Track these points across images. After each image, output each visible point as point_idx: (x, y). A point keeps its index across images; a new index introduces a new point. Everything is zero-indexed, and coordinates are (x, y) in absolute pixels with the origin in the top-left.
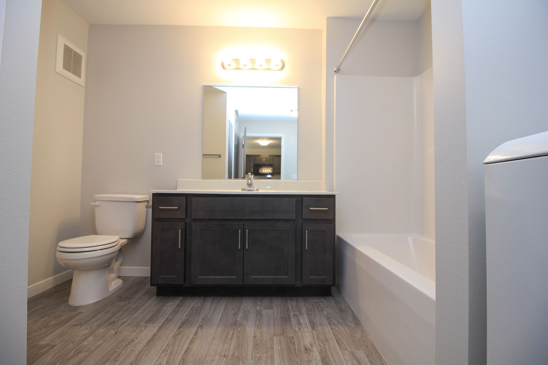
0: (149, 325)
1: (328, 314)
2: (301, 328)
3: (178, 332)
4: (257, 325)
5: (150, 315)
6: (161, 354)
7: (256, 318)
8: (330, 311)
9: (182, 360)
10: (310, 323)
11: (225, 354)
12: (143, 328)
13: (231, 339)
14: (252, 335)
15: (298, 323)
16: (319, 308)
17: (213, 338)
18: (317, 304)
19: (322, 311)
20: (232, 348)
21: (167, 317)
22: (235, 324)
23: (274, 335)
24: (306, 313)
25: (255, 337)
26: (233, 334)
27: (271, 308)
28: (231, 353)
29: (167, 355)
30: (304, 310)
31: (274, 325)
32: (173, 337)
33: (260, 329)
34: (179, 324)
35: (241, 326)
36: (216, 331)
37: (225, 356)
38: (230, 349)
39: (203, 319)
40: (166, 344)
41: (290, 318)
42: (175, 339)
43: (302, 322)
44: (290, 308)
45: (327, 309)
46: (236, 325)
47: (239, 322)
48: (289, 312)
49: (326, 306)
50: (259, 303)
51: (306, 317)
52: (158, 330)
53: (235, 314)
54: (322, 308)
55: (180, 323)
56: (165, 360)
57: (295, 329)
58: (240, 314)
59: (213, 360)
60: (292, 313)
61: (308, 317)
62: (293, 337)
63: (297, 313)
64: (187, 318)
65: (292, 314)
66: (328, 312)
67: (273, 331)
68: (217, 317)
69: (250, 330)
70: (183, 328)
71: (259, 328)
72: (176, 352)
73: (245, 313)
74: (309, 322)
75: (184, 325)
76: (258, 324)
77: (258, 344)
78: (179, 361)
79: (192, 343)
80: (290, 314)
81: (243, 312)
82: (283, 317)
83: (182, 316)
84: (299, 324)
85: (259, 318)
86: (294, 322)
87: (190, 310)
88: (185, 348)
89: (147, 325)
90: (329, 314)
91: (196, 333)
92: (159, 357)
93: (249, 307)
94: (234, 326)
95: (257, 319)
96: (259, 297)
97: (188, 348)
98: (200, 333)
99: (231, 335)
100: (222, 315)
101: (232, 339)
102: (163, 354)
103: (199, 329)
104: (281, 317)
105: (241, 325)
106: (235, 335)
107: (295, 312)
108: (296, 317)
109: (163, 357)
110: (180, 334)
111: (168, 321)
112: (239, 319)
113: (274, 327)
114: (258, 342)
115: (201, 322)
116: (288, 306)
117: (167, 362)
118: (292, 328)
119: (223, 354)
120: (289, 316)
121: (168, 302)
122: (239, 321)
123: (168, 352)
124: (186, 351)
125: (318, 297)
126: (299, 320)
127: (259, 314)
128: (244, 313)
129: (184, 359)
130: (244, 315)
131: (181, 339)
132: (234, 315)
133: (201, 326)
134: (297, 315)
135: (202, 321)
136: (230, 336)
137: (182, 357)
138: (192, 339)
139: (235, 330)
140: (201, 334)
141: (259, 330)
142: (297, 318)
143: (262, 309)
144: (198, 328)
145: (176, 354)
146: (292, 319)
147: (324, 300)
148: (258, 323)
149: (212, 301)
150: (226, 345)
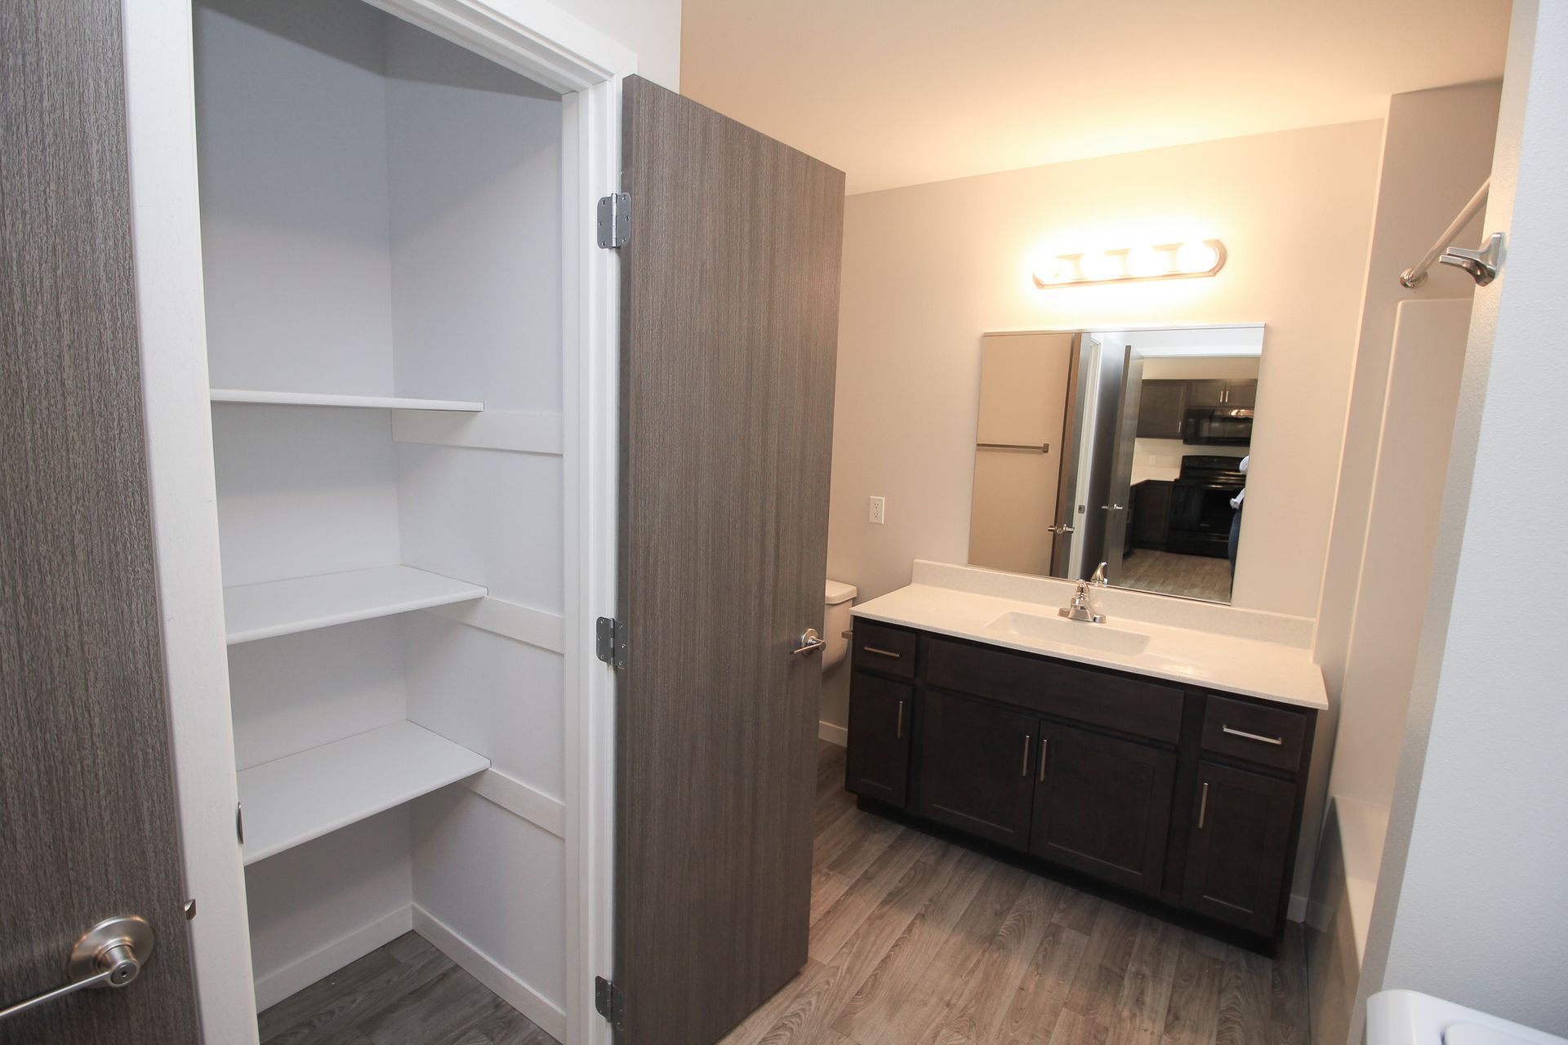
0: (834, 875)
1: (1231, 1008)
2: (1138, 1014)
3: (880, 912)
4: (1037, 964)
5: (839, 853)
6: (843, 948)
7: (1041, 944)
8: (1241, 1000)
9: (873, 977)
10: (1169, 1012)
11: (950, 999)
12: (823, 879)
13: (972, 972)
14: (1018, 983)
15: (1137, 1000)
16: (1217, 981)
17: (938, 955)
18: (1218, 967)
19: (1221, 991)
20: (966, 992)
21: (866, 867)
22: (991, 940)
23: (1066, 1004)
24: (1172, 980)
25: (1022, 989)
26: (979, 961)
27: (1086, 930)
28: (961, 1004)
29: (852, 954)
30: (1169, 970)
31: (1076, 978)
32: (868, 919)
33: (1040, 974)
34: (884, 895)
35: (1002, 951)
36: (948, 940)
37: (948, 1005)
38: (962, 994)
39: (931, 900)
40: (853, 932)
41: (1123, 978)
42: (870, 925)
43: (1148, 999)
44: (1135, 950)
45: (1236, 993)
46: (991, 943)
47: (1000, 938)
48: (1127, 958)
49: (1240, 982)
50: (1064, 906)
51: (1165, 990)
52: (847, 893)
53: (1000, 915)
54: (1224, 985)
55: (887, 892)
56: (847, 963)
57: (1122, 1010)
58: (1009, 920)
59: (925, 1004)
60: (1133, 965)
61: (1169, 995)
62: (1107, 1029)
63: (1147, 971)
64: (901, 885)
65: (1132, 968)
66: (1233, 1003)
67: (1067, 992)
68: (959, 908)
69: (1017, 969)
70: (889, 906)
71: (1040, 971)
72: (867, 956)
73: (1022, 921)
74: (1166, 1010)
75: (891, 901)
76: (1041, 962)
77: (1021, 1009)
78: (867, 976)
79: (897, 949)
80: (1127, 966)
81: (1017, 914)
82: (1107, 969)
83: (892, 877)
84: (1139, 1002)
85: (1047, 946)
86: (1126, 992)
87: (911, 869)
88: (883, 954)
89: (832, 873)
90: (1236, 1010)
91: (909, 930)
92: (838, 953)
93: (1035, 908)
94: (987, 944)
95: (1042, 948)
96: (1070, 889)
97: (888, 957)
98: (916, 931)
99: (974, 961)
100: (970, 905)
101: (974, 972)
102: (845, 950)
103: (918, 922)
104: (1100, 966)
105: (1002, 947)
106: (982, 967)
107: (1144, 967)
108: (1139, 981)
109: (845, 956)
110: (881, 917)
111: (867, 878)
112: (1002, 931)
113: (1073, 984)
114: (1025, 1005)
115: (925, 905)
116: (1134, 941)
117: (848, 968)
118: (1115, 1005)
119: (947, 998)
120: (1124, 970)
121: (875, 832)
122: (1002, 936)
123: (854, 950)
124: (884, 961)
125: (1231, 947)
126: (1142, 993)
127: (1052, 935)
128: (1019, 918)
129: (876, 975)
130: (1017, 925)
131: (882, 931)
132: (996, 915)
133: (924, 916)
134: (1144, 976)
135: (927, 903)
136: (971, 965)
137: (875, 971)
138: (899, 939)
139: (987, 955)
140: (918, 933)
141: (1036, 976)
142: (1141, 983)
143: (1062, 925)
144: (915, 919)
145: (866, 958)
146: (1126, 982)
147: (1244, 963)
148: (1040, 957)
149: (960, 861)
150: (958, 982)
